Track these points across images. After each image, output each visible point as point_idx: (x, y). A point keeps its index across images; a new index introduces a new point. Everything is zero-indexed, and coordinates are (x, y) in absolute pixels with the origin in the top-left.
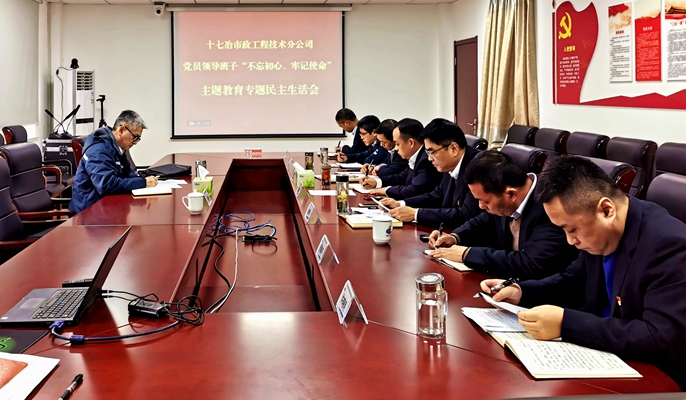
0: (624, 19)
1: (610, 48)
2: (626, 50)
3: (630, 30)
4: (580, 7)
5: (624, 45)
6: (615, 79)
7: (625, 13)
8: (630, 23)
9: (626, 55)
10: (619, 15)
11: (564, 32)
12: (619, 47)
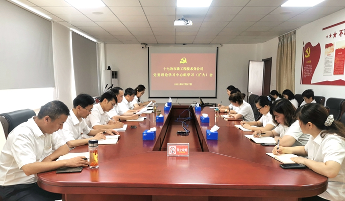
0: (331, 49)
1: (325, 61)
2: (331, 62)
3: (334, 54)
4: (314, 45)
5: (330, 60)
6: (325, 74)
7: (332, 47)
8: (333, 51)
9: (330, 64)
10: (329, 48)
11: (307, 55)
12: (328, 61)
